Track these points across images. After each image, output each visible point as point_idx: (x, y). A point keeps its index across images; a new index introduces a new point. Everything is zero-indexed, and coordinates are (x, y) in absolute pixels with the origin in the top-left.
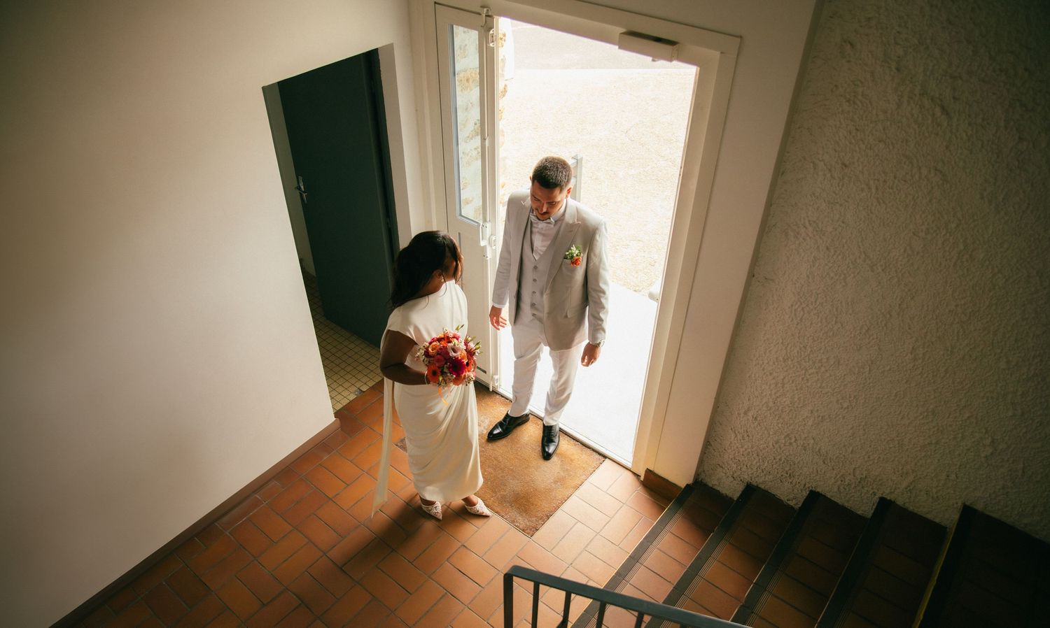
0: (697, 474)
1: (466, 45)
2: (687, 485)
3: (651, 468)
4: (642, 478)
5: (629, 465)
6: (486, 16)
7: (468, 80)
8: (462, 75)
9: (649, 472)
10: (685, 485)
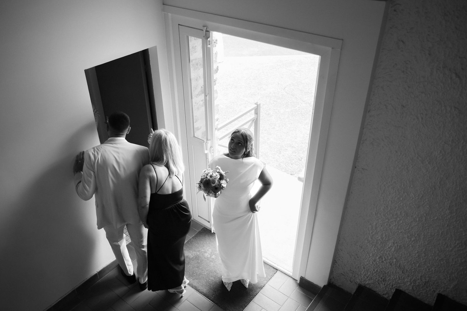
0: (330, 280)
3: (303, 276)
4: (298, 282)
5: (291, 274)
6: (206, 31)
7: (197, 64)
8: (194, 62)
9: (302, 279)
10: (323, 286)
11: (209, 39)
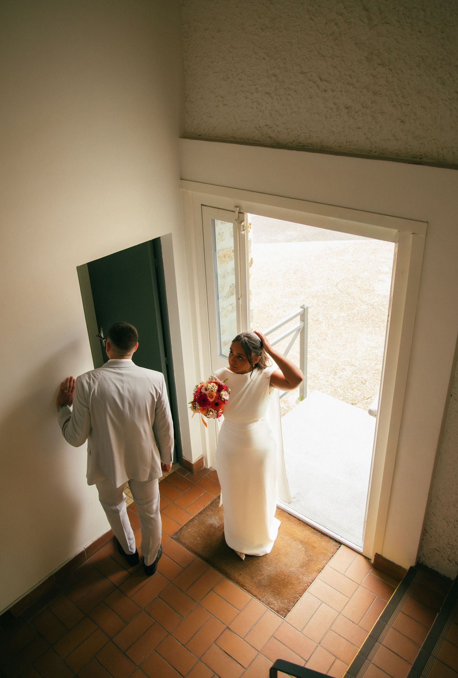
0: (418, 558)
1: (223, 232)
2: (411, 567)
3: (379, 553)
4: (372, 561)
5: (361, 550)
6: (238, 213)
7: (225, 256)
8: (220, 253)
9: (377, 556)
10: (409, 568)
11: (243, 224)
